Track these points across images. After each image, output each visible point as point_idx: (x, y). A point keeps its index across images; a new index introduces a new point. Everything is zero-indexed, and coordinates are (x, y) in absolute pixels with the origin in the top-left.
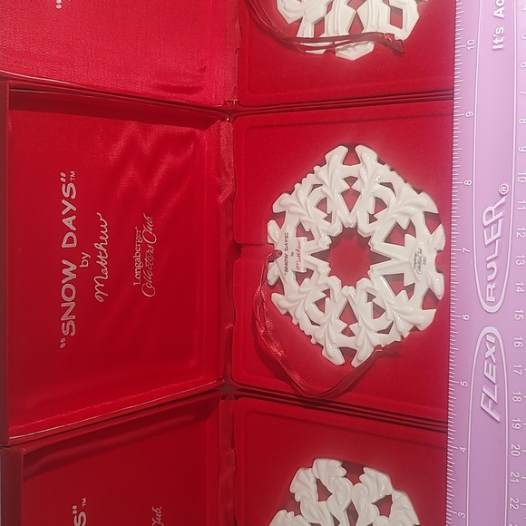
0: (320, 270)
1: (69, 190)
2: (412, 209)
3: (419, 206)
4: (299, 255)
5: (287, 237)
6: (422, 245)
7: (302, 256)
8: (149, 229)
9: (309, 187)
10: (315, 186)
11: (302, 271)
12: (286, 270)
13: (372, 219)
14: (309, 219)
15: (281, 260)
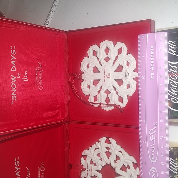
0: (99, 176)
1: (17, 163)
2: (129, 161)
3: (131, 161)
4: (92, 171)
5: (87, 164)
6: (132, 173)
7: (93, 171)
8: (43, 166)
9: (94, 149)
10: (96, 149)
11: (93, 176)
12: (88, 175)
13: (115, 162)
14: (95, 160)
15: (86, 171)
